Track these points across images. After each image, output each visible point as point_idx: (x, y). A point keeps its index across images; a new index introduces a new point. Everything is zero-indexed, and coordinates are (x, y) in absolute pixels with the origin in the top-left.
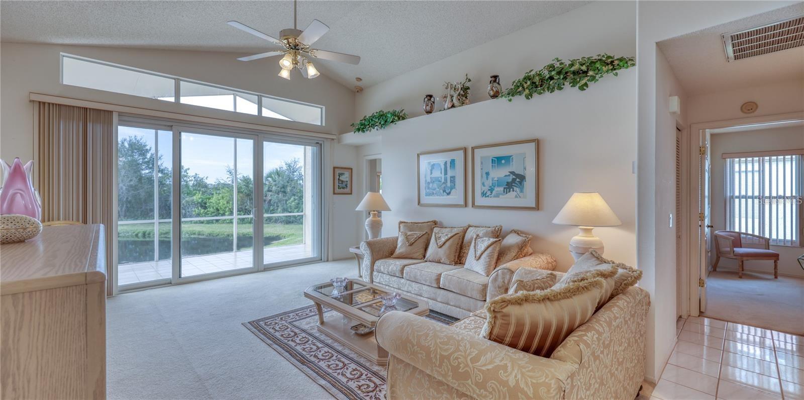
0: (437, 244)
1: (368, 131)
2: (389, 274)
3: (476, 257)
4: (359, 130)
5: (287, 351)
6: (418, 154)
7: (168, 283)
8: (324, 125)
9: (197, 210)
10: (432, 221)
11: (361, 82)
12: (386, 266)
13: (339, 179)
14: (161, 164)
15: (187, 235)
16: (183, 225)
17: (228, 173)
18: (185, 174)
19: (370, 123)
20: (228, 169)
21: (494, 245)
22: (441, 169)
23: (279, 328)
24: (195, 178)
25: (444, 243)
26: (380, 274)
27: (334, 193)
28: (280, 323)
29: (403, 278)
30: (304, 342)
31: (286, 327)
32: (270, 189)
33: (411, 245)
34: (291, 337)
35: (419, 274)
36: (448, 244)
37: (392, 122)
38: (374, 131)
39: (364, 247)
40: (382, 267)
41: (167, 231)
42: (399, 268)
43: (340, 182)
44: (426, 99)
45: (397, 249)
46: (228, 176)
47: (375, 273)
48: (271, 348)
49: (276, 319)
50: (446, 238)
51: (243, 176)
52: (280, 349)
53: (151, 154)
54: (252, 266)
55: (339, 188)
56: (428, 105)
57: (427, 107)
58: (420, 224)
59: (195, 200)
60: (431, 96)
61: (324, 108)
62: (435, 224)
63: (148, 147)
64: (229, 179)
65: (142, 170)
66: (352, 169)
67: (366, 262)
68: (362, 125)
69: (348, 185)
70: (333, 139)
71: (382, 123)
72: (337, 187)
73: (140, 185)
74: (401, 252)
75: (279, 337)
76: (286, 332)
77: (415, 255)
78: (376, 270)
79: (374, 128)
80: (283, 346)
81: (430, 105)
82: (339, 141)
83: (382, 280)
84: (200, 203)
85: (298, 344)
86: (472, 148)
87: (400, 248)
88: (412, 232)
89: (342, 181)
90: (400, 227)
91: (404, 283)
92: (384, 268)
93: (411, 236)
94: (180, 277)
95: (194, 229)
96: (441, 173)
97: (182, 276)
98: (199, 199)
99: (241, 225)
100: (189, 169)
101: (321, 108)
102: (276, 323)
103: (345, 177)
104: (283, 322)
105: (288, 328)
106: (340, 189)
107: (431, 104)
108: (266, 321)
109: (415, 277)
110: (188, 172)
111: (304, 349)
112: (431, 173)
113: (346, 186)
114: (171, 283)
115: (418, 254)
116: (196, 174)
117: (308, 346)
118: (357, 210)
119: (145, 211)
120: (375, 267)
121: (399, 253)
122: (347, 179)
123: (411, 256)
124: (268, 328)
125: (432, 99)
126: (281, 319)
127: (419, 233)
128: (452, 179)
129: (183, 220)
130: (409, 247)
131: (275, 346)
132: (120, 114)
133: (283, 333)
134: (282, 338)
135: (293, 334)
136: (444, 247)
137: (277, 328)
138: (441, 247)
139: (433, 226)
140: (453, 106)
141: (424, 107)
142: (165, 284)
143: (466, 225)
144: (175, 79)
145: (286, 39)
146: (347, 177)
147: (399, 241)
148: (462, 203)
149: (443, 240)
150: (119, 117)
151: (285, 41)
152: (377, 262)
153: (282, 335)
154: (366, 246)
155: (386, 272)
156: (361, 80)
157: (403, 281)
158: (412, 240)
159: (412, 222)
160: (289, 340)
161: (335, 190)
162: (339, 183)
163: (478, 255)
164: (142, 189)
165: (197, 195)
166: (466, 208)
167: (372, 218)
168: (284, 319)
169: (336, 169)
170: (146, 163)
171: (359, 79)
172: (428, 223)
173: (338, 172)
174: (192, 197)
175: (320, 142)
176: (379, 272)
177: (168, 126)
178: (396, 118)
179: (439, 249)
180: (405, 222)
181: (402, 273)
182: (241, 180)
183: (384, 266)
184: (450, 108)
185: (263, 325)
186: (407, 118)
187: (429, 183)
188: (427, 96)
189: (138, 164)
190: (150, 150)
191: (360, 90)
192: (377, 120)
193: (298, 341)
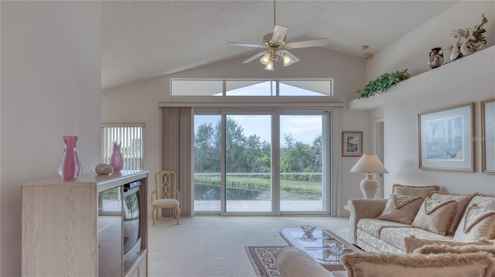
0: (426, 210)
1: (372, 96)
2: (368, 232)
3: (464, 229)
4: (363, 96)
5: (260, 270)
6: (419, 115)
7: (219, 214)
8: (333, 95)
9: (265, 168)
10: (433, 187)
11: (368, 48)
12: (366, 225)
13: (348, 143)
14: (243, 134)
15: (257, 187)
16: (227, 177)
17: (286, 140)
18: (257, 141)
19: (374, 87)
20: (285, 136)
21: (489, 218)
22: (445, 130)
23: (265, 255)
24: (264, 144)
25: (434, 211)
26: (362, 232)
27: (343, 156)
28: (268, 252)
29: (380, 238)
30: (274, 268)
31: (269, 256)
32: (318, 152)
33: (399, 208)
34: (268, 263)
35: (393, 237)
36: (438, 211)
37: (393, 83)
38: (377, 95)
39: (350, 205)
40: (364, 225)
41: (245, 183)
42: (377, 228)
43: (349, 145)
44: (432, 54)
45: (384, 211)
46: (285, 142)
47: (358, 230)
48: (252, 265)
49: (266, 249)
50: (438, 204)
51: (297, 142)
52: (257, 268)
53: (238, 128)
54: (271, 211)
55: (347, 151)
56: (433, 60)
57: (432, 62)
58: (417, 189)
59: (263, 161)
60: (438, 50)
61: (333, 79)
62: (437, 190)
63: (236, 124)
64: (286, 145)
65: (233, 139)
66: (362, 133)
67: (352, 218)
68: (367, 90)
69: (358, 148)
70: (342, 107)
71: (384, 86)
72: (345, 150)
73: (231, 150)
74: (386, 215)
75: (261, 260)
76: (267, 259)
77: (402, 220)
78: (359, 228)
79: (377, 92)
80: (259, 266)
81: (435, 59)
82: (348, 107)
83: (363, 238)
84: (267, 163)
85: (270, 268)
86: (482, 102)
87: (388, 211)
88: (404, 196)
89: (352, 145)
90: (393, 190)
91: (381, 243)
92: (365, 227)
93: (401, 199)
94: (225, 211)
95: (262, 182)
96: (445, 133)
97: (227, 211)
98: (266, 159)
99: (295, 182)
100: (260, 137)
101: (331, 81)
102: (265, 252)
103: (355, 140)
104: (270, 252)
105: (270, 256)
106: (350, 151)
107: (438, 58)
108: (260, 249)
109: (390, 239)
110: (259, 139)
111: (271, 272)
112: (434, 134)
113: (356, 149)
114: (220, 214)
115: (406, 218)
116: (265, 141)
117: (276, 271)
118: (350, 171)
119: (234, 168)
120: (358, 225)
121: (385, 215)
122: (357, 143)
123: (398, 219)
124: (257, 253)
125: (440, 52)
126: (270, 250)
127: (410, 198)
128: (457, 140)
129: (227, 174)
130: (397, 210)
131: (255, 265)
132: (195, 108)
133: (265, 259)
134: (262, 262)
135: (271, 261)
136: (433, 214)
137: (263, 255)
138: (429, 214)
139: (432, 192)
140: (460, 56)
141: (429, 63)
142: (218, 214)
143: (472, 193)
144: (223, 80)
145: (267, 42)
146: (357, 141)
147: (387, 203)
148: (470, 166)
149: (434, 206)
150: (194, 110)
151: (267, 43)
152: (360, 220)
153: (263, 260)
154: (352, 205)
155: (366, 231)
156: (367, 47)
157: (380, 241)
158: (401, 204)
159: (409, 185)
160: (266, 264)
161: (344, 152)
162: (347, 146)
163: (467, 227)
164: (232, 153)
165: (265, 156)
166: (475, 174)
167: (368, 179)
168: (271, 250)
169: (345, 134)
170: (235, 134)
171: (366, 47)
172: (427, 188)
173: (346, 136)
174: (262, 158)
175: (329, 111)
176: (362, 230)
177: (219, 112)
178: (398, 79)
179: (428, 216)
180: (400, 186)
181: (380, 234)
182: (295, 145)
183: (365, 225)
184: (456, 59)
185: (256, 251)
186: (410, 77)
187: (431, 144)
188: (433, 50)
189: (230, 135)
190: (237, 125)
191: (370, 56)
192: (380, 84)
193: (271, 266)
